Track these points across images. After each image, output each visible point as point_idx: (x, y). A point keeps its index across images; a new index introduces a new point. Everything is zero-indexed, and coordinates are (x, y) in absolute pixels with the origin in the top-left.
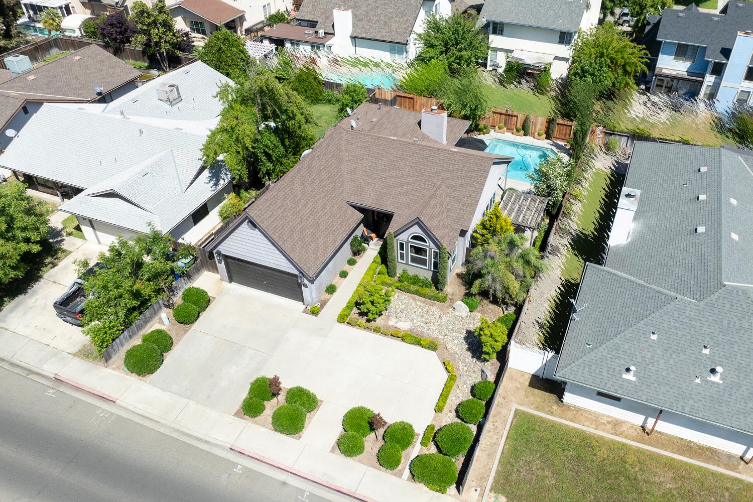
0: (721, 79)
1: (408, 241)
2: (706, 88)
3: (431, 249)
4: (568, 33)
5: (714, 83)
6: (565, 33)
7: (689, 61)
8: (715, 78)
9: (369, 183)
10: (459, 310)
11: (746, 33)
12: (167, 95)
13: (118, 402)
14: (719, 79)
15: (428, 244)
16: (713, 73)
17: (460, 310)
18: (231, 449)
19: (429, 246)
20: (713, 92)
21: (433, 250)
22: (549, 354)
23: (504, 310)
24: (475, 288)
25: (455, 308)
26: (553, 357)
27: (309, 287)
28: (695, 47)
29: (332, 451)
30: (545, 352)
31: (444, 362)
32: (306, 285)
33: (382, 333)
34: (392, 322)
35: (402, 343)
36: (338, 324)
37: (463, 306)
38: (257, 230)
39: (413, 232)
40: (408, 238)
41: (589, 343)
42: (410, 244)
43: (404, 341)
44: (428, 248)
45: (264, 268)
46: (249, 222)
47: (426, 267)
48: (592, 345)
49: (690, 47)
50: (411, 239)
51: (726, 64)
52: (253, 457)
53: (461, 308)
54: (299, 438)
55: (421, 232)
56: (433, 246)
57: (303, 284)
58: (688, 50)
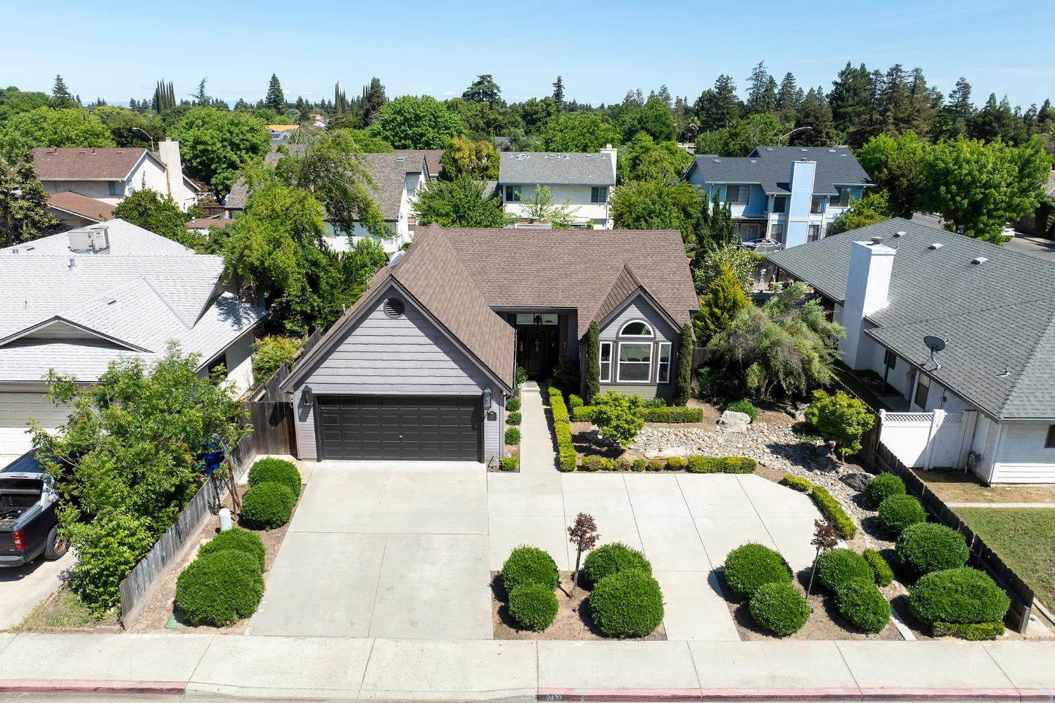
0: (787, 215)
1: (617, 337)
2: (772, 229)
3: (657, 343)
4: (601, 189)
5: (778, 221)
6: (598, 188)
7: (742, 204)
8: (779, 215)
9: (515, 281)
10: (732, 423)
11: (802, 160)
12: (90, 240)
13: (189, 687)
14: (785, 215)
15: (652, 336)
16: (775, 211)
17: (735, 423)
18: (539, 698)
19: (655, 338)
20: (780, 232)
21: (660, 344)
22: (940, 415)
23: (793, 411)
24: (754, 376)
25: (725, 421)
26: (946, 420)
27: (498, 419)
28: (748, 186)
29: (744, 638)
30: (932, 413)
31: (785, 479)
32: (495, 414)
33: (648, 469)
34: (652, 454)
35: (691, 474)
36: (563, 474)
37: (739, 414)
38: (404, 317)
39: (627, 319)
40: (618, 333)
41: (998, 372)
42: (620, 343)
43: (692, 472)
44: (652, 343)
45: (402, 404)
46: (388, 304)
47: (647, 380)
48: (1006, 372)
49: (741, 188)
50: (623, 334)
51: (791, 195)
52: (602, 696)
53: (736, 419)
54: (664, 637)
55: (641, 316)
56: (660, 336)
57: (489, 414)
58: (740, 192)
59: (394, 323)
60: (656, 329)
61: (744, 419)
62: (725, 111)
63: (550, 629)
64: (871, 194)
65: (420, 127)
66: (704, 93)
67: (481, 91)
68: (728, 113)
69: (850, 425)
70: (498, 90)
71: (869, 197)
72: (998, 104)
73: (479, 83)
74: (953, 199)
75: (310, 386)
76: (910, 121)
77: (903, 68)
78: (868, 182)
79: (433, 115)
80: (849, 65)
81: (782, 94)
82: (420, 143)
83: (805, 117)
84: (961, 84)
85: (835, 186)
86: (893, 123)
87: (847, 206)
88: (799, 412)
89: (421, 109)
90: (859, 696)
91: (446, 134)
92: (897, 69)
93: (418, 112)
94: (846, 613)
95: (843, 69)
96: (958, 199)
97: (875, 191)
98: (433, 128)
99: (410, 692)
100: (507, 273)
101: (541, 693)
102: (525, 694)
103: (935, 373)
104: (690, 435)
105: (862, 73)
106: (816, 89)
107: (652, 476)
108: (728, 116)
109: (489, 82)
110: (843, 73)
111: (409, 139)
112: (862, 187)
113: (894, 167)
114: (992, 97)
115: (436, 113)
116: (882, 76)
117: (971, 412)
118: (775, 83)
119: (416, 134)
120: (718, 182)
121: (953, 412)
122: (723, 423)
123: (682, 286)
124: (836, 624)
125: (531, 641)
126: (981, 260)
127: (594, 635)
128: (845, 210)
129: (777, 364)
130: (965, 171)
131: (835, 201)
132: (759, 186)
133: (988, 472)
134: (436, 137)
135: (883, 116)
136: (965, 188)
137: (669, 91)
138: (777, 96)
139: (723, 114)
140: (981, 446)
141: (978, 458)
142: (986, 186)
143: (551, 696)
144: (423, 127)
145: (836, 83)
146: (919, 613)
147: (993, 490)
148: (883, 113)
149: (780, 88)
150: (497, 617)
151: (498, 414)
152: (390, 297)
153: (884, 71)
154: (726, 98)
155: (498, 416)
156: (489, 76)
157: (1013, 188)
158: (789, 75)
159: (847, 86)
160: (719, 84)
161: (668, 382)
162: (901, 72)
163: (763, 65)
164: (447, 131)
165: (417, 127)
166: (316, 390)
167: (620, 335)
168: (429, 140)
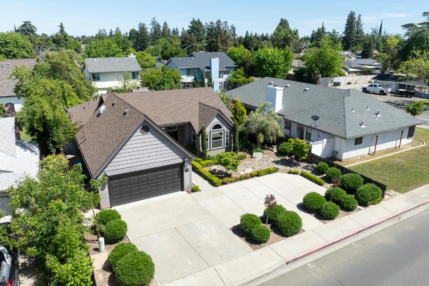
1: (210, 131)
3: (224, 131)
4: (136, 73)
6: (134, 73)
8: (208, 79)
9: (159, 114)
10: (257, 157)
11: (214, 57)
15: (223, 129)
16: (206, 78)
18: (287, 263)
21: (226, 131)
22: (325, 140)
23: (272, 149)
24: (261, 138)
25: (255, 157)
26: (327, 142)
27: (189, 171)
28: (194, 69)
29: (325, 223)
30: (323, 141)
31: (289, 171)
32: (188, 169)
33: (245, 178)
34: (242, 173)
35: (259, 177)
36: (217, 187)
37: (259, 153)
38: (149, 133)
39: (213, 123)
40: (211, 130)
41: (338, 124)
42: (212, 133)
43: (260, 176)
44: (223, 132)
45: (148, 173)
46: (142, 128)
47: (222, 146)
48: (341, 124)
49: (191, 70)
50: (212, 129)
51: (211, 72)
52: (305, 255)
53: (258, 155)
54: (304, 231)
55: (218, 121)
56: (225, 128)
57: (185, 170)
58: (191, 71)
59: (145, 136)
60: (224, 126)
61: (261, 154)
62: (145, 38)
63: (270, 240)
64: (238, 69)
65: (9, 47)
66: (131, 30)
67: (26, 29)
68: (146, 39)
69: (305, 148)
70: (35, 29)
71: (237, 70)
72: (249, 35)
73: (24, 25)
74: (268, 69)
75: (106, 172)
76: (226, 41)
77: (221, 21)
78: (235, 65)
79: (15, 41)
80: (194, 19)
81: (164, 30)
82: (10, 56)
83: (185, 40)
84: (232, 27)
85: (225, 67)
86: (221, 42)
87: (229, 74)
88: (274, 149)
89: (8, 38)
90: (366, 229)
91: (24, 51)
92: (219, 21)
93: (6, 40)
94: (347, 206)
95: (192, 21)
96: (270, 69)
97: (239, 68)
98: (16, 48)
99: (244, 279)
100: (154, 111)
101: (287, 261)
102: (283, 264)
103: (316, 127)
104: (246, 164)
105: (199, 22)
106: (175, 28)
107: (247, 181)
108: (146, 40)
109: (29, 25)
110: (192, 23)
111: (3, 53)
112: (233, 67)
113: (244, 59)
114: (247, 32)
115: (16, 40)
116: (214, 24)
117: (333, 138)
118: (160, 26)
119: (7, 51)
120: (183, 68)
121: (328, 139)
122: (254, 157)
123: (223, 108)
124: (343, 211)
125: (267, 246)
126: (307, 89)
127: (284, 238)
128: (229, 76)
129: (269, 133)
130: (270, 59)
131: (225, 72)
132: (199, 68)
133: (341, 156)
134: (19, 52)
135: (216, 39)
136: (271, 65)
137: (120, 29)
138: (162, 31)
139: (144, 39)
140: (337, 149)
141: (337, 153)
142: (277, 64)
143: (290, 261)
144: (10, 48)
145: (190, 26)
146: (363, 200)
147: (344, 162)
148: (216, 38)
149: (162, 28)
150: (247, 243)
151: (189, 169)
152: (143, 125)
153: (215, 22)
154: (144, 32)
155: (189, 170)
156: (29, 22)
157: (285, 64)
158: (165, 23)
159: (194, 28)
160: (140, 26)
161: (229, 146)
162: (221, 22)
163: (155, 19)
164: (24, 49)
165: (7, 47)
166: (110, 174)
167: (212, 130)
168: (15, 54)
